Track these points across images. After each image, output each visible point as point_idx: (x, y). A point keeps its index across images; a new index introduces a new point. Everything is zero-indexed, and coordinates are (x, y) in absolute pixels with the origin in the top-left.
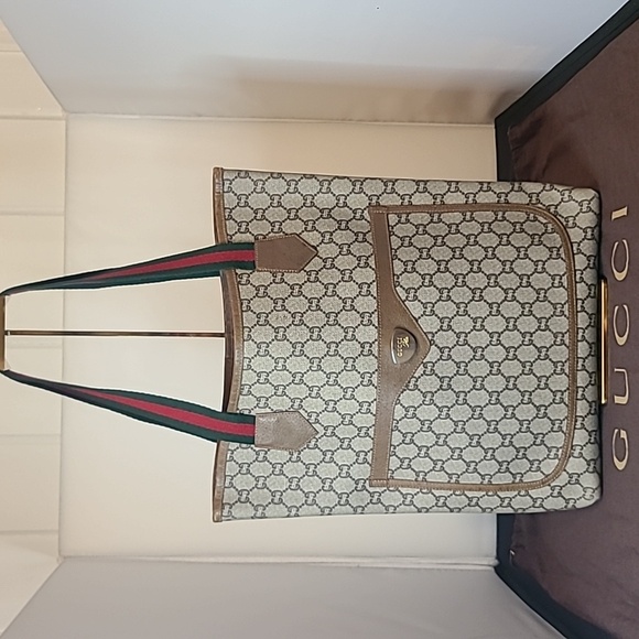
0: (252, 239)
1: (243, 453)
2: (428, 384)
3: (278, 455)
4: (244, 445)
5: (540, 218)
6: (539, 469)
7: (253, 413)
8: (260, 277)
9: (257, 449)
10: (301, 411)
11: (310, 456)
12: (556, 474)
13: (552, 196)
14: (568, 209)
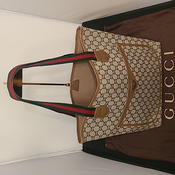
0: (92, 51)
1: (90, 120)
2: (137, 96)
3: (98, 120)
4: (91, 117)
5: (151, 49)
6: (152, 118)
7: (95, 107)
8: (99, 63)
9: (94, 118)
10: (107, 105)
11: (106, 119)
12: (155, 119)
13: (151, 43)
14: (155, 47)
